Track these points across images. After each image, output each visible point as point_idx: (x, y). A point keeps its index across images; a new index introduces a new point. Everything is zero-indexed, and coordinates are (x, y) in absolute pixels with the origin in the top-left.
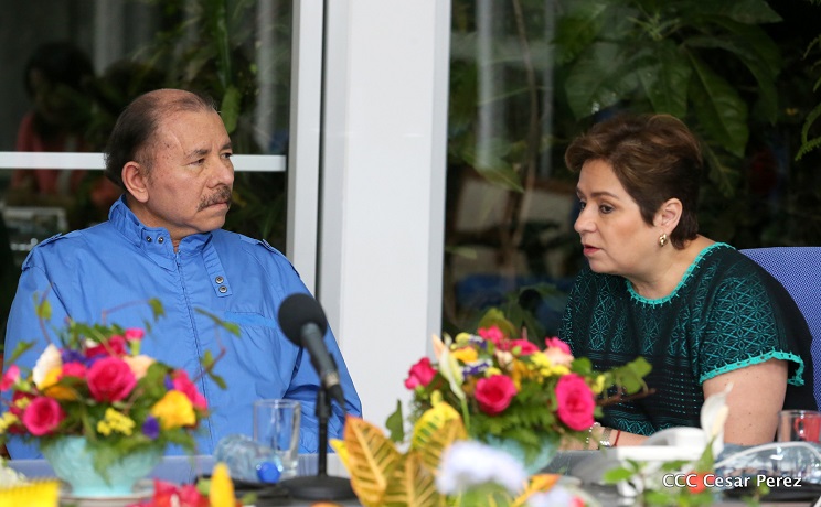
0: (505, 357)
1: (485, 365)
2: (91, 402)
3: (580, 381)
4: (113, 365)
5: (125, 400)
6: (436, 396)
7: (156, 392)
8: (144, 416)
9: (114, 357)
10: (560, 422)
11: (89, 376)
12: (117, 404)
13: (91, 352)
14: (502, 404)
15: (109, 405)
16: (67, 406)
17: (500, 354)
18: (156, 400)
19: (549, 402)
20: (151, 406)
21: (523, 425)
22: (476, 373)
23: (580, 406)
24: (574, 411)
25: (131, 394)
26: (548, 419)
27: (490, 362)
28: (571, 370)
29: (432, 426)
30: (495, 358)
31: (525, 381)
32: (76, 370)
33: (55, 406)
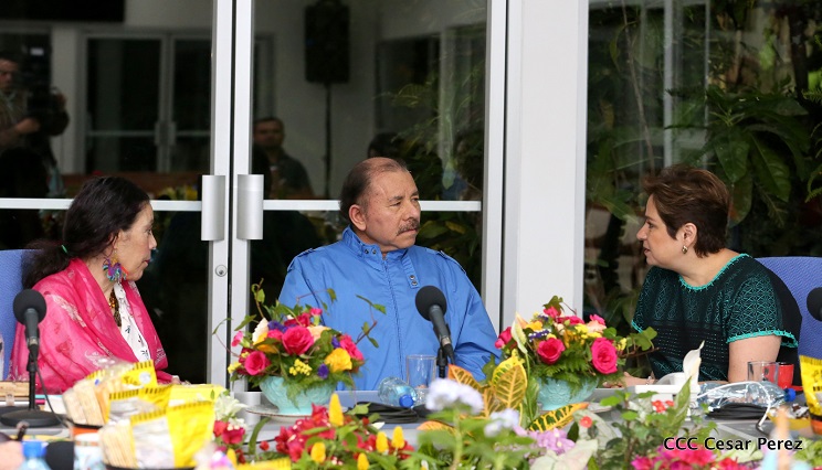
0: (560, 327)
1: (548, 332)
2: (285, 355)
3: (607, 342)
4: (299, 331)
5: (306, 353)
6: (514, 351)
7: (326, 349)
8: (319, 364)
9: (301, 326)
10: (594, 369)
11: (285, 337)
12: (302, 356)
13: (289, 323)
14: (555, 357)
15: (298, 357)
16: (271, 357)
17: (556, 325)
18: (327, 354)
19: (587, 356)
20: (325, 357)
21: (569, 371)
22: (540, 337)
23: (608, 359)
24: (603, 361)
25: (310, 349)
26: (585, 367)
27: (550, 330)
28: (603, 335)
29: (504, 370)
30: (553, 327)
31: (572, 342)
32: (276, 334)
33: (263, 357)
